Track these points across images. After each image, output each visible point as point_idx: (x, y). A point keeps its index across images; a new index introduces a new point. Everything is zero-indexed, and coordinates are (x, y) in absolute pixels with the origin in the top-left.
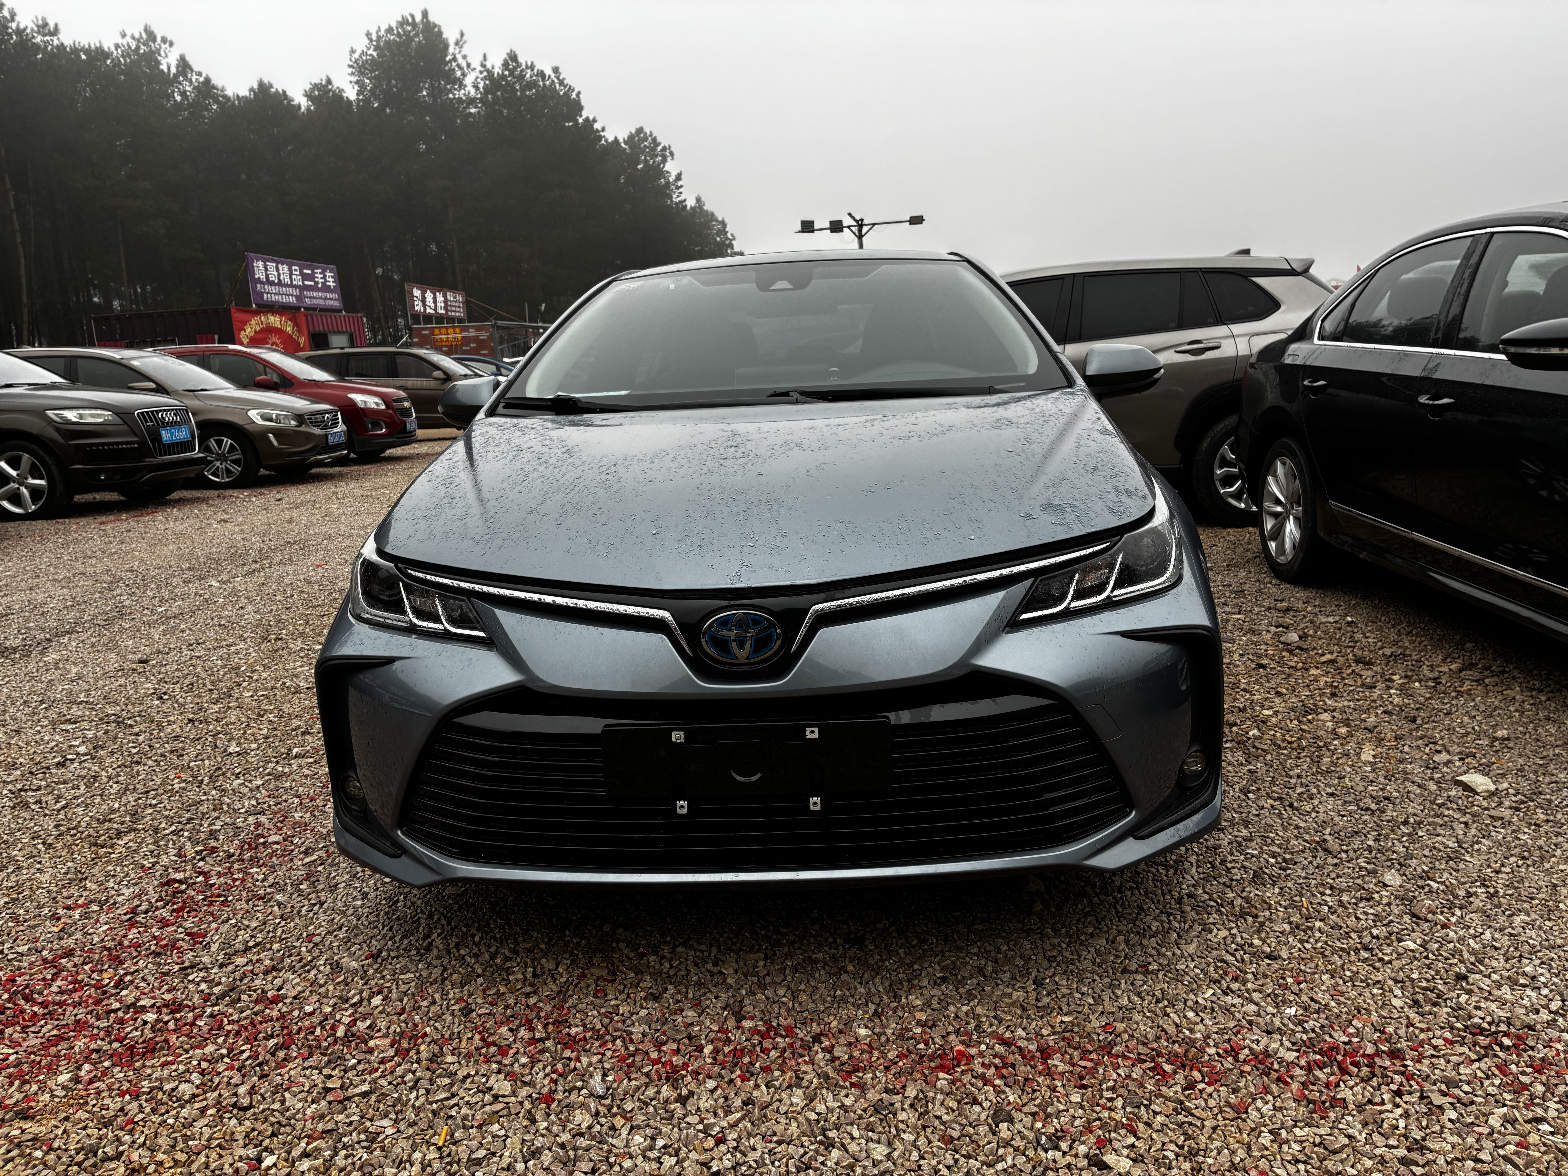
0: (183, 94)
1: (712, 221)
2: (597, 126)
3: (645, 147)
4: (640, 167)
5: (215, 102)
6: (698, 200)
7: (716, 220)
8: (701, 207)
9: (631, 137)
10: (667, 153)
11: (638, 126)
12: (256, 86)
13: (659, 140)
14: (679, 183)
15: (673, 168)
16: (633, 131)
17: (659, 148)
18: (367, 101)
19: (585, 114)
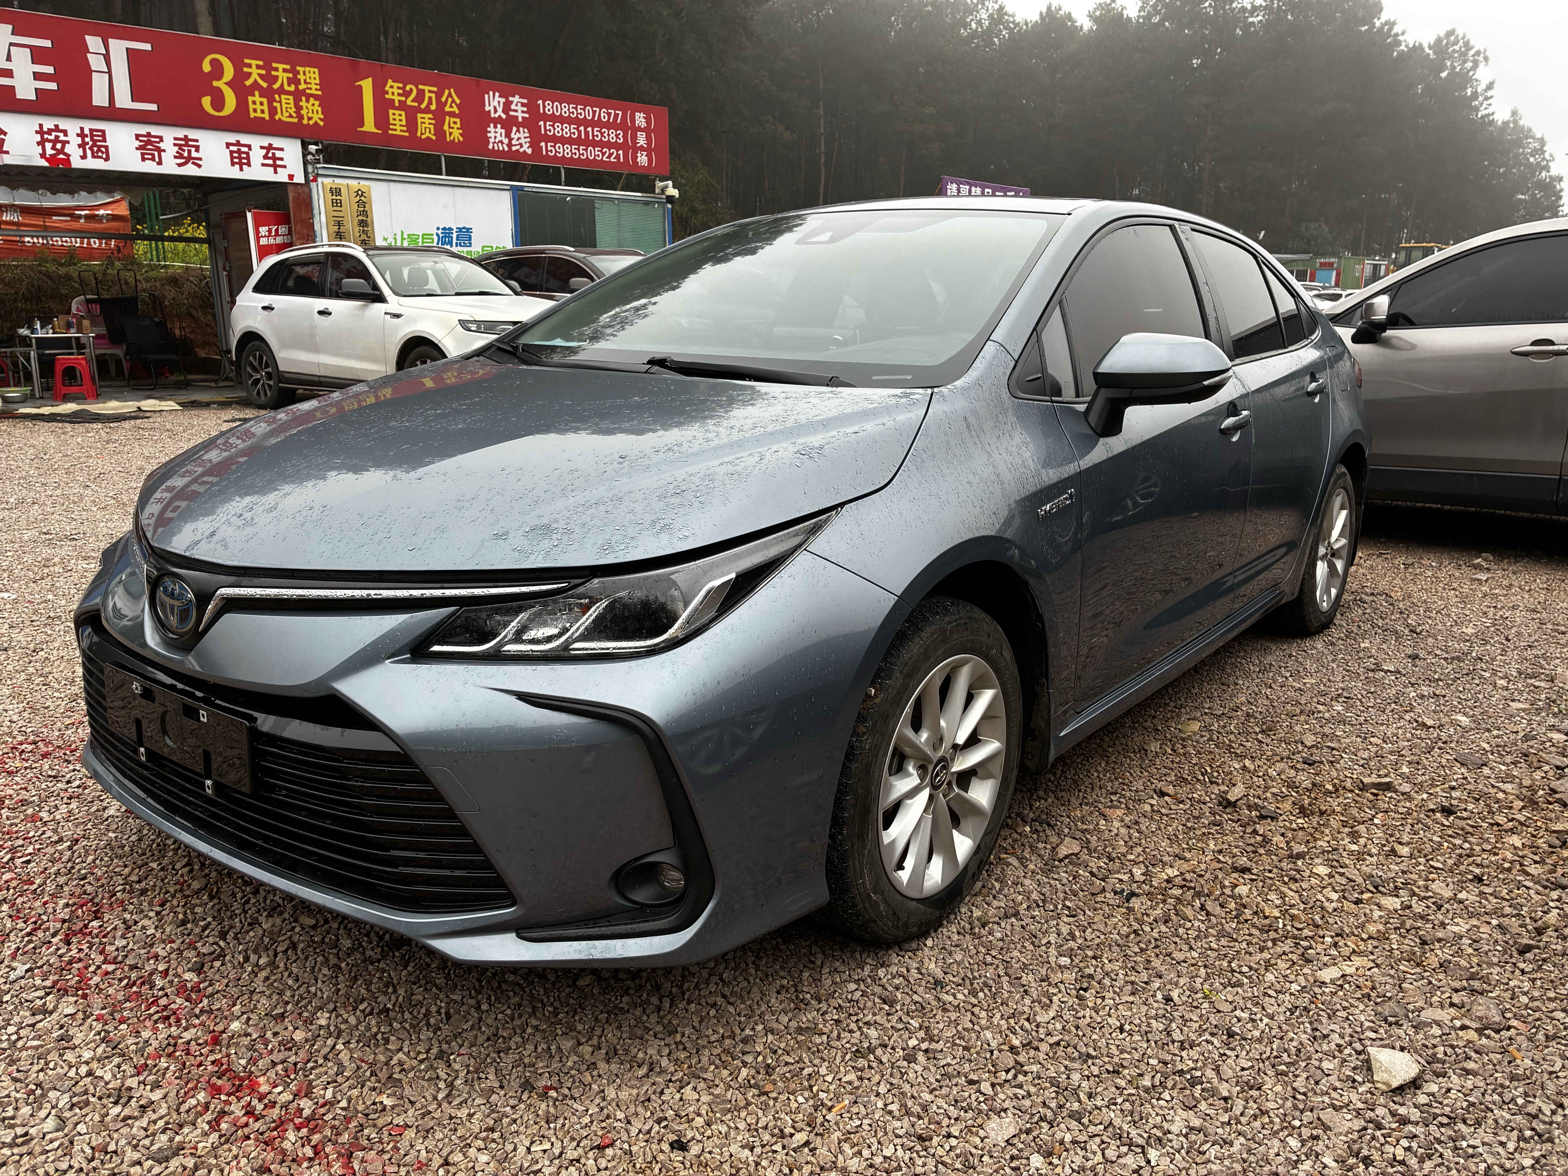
0: (979, 23)
1: (1527, 138)
2: (1397, 29)
3: (1454, 51)
4: (1444, 75)
5: (1005, 28)
6: (1514, 113)
7: (1533, 138)
8: (1515, 122)
9: (1439, 40)
10: (1480, 58)
11: (1449, 28)
12: (1044, 11)
13: (1472, 43)
14: (1489, 94)
15: (1483, 75)
16: (1442, 34)
17: (1472, 52)
18: (1148, 18)
19: (1384, 17)
